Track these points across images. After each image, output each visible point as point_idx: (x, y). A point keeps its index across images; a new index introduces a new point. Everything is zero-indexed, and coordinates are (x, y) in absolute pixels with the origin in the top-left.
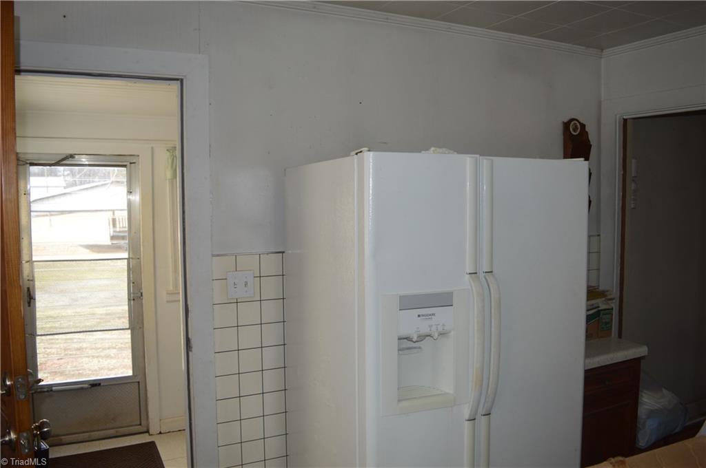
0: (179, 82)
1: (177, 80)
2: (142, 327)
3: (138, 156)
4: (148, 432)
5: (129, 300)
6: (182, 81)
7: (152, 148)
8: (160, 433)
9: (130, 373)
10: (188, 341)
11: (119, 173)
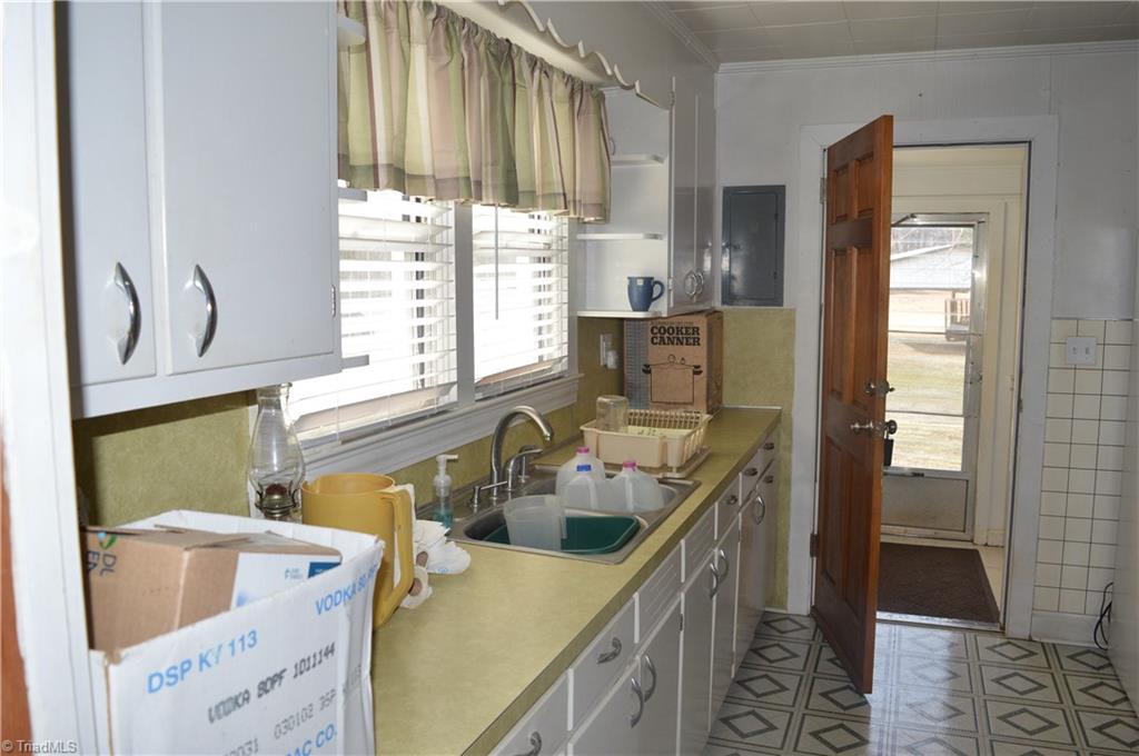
0: (1027, 145)
1: (1025, 142)
2: (978, 416)
3: (988, 213)
4: (972, 541)
5: (966, 382)
6: (1030, 142)
7: (1006, 204)
8: (986, 545)
9: (958, 468)
10: (1020, 401)
11: (964, 235)
